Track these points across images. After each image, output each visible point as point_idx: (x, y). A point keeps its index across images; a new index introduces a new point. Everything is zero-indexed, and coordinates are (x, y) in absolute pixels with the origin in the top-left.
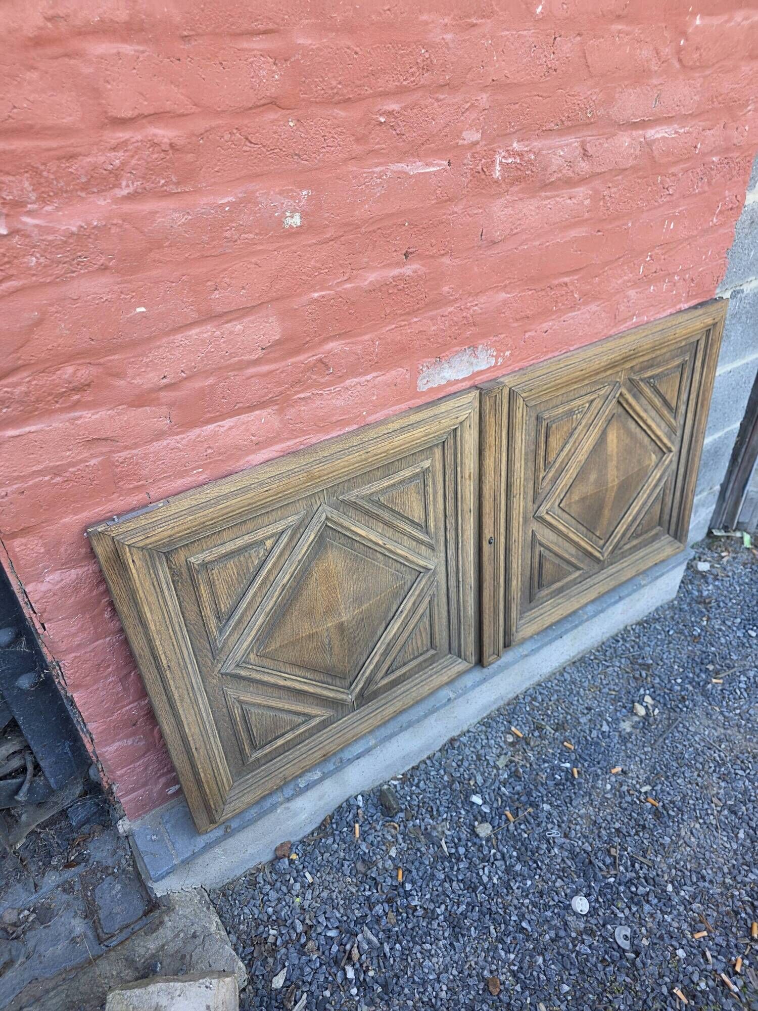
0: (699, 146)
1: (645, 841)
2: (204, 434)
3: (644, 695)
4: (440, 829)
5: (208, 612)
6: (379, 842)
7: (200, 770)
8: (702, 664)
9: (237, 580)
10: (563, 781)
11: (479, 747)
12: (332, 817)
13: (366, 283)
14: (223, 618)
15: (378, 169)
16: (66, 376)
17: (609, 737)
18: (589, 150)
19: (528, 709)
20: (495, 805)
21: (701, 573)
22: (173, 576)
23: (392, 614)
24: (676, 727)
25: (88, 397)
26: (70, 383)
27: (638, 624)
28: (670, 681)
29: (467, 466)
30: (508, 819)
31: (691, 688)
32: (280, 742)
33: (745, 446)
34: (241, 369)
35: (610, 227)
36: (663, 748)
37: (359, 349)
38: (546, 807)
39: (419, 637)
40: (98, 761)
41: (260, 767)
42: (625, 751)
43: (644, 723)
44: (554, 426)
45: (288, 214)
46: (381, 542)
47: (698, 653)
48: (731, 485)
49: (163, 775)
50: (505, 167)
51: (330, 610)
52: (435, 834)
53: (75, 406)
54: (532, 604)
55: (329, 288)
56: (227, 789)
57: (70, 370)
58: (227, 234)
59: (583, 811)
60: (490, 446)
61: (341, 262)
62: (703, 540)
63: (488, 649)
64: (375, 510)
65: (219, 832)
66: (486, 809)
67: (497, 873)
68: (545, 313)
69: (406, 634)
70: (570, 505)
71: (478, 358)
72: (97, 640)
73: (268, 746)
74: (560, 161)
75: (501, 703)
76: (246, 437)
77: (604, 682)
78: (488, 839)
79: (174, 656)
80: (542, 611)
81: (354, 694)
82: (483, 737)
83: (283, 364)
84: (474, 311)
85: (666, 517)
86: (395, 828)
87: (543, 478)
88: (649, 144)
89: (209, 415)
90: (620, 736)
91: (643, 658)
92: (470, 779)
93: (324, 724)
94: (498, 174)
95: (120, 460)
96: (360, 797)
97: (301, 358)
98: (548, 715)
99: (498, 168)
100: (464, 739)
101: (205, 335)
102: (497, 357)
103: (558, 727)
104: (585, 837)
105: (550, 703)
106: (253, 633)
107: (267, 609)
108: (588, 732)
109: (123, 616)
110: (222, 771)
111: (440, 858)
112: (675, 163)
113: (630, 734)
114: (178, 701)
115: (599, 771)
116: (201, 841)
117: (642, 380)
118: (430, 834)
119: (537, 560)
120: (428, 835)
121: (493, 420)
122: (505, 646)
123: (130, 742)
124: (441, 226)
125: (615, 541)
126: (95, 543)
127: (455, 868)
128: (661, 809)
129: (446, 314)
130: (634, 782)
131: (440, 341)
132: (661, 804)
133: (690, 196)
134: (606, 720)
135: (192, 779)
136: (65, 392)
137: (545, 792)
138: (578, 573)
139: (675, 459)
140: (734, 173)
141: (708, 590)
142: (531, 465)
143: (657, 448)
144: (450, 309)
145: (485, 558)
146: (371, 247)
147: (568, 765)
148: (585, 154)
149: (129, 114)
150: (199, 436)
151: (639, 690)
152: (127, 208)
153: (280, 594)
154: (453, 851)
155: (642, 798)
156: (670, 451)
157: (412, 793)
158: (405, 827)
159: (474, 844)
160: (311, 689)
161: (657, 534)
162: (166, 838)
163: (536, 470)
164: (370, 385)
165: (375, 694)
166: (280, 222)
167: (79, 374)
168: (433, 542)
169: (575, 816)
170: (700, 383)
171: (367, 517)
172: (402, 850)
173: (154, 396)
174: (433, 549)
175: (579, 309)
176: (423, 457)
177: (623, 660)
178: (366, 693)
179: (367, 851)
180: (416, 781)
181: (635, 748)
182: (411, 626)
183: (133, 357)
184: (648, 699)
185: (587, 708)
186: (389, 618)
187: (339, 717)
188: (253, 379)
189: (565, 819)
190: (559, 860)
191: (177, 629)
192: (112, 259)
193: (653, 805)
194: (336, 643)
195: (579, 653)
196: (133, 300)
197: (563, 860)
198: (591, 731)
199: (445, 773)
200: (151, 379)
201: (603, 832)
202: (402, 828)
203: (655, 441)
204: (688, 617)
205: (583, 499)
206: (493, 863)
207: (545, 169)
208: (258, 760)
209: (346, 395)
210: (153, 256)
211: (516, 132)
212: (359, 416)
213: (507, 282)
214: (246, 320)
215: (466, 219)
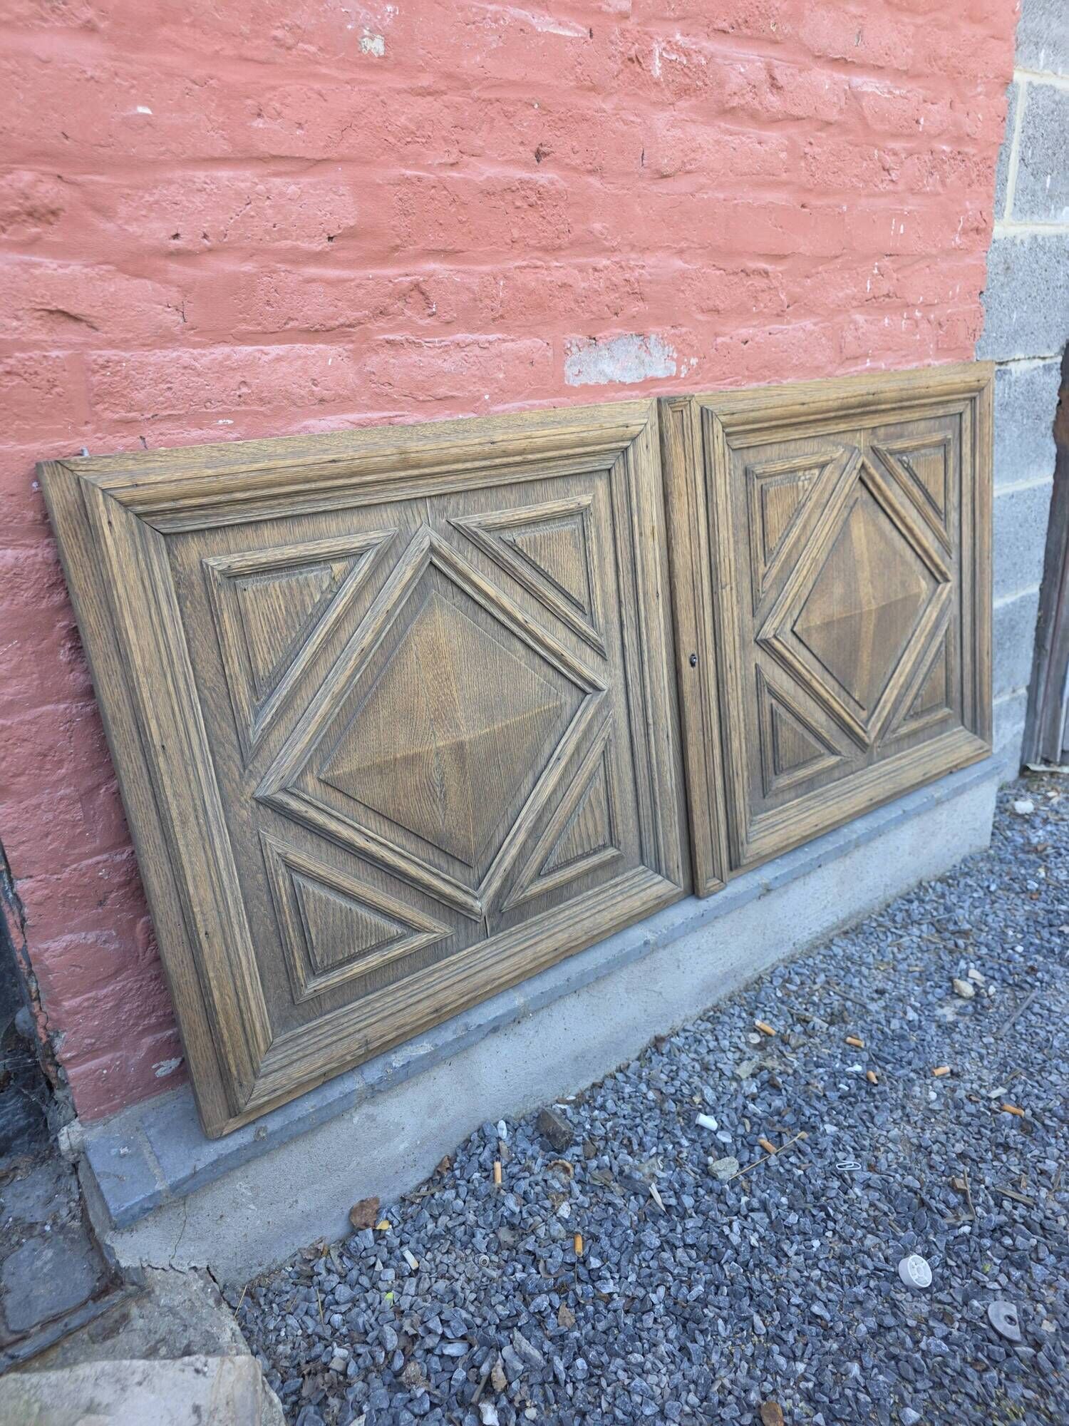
0: (922, 121)
1: (1012, 1168)
2: (235, 357)
3: (968, 969)
4: (646, 1171)
5: (235, 667)
6: (537, 1194)
7: (214, 983)
8: (1051, 926)
9: (286, 622)
10: (854, 1090)
11: (703, 1051)
12: (452, 1160)
13: (482, 178)
14: (261, 686)
15: (492, 8)
16: (21, 185)
17: (920, 1028)
18: (778, 77)
19: (779, 994)
20: (740, 1131)
21: (1022, 816)
22: (178, 584)
23: (543, 762)
24: (1028, 1008)
25: (53, 235)
26: (27, 198)
27: (941, 880)
28: (1004, 950)
29: (648, 515)
30: (766, 1151)
31: (1041, 959)
32: (358, 967)
33: (1052, 624)
34: (294, 262)
35: (819, 203)
36: (1013, 1037)
37: (474, 283)
38: (830, 1129)
39: (589, 815)
40: (31, 973)
41: (321, 1016)
42: (952, 1045)
43: (975, 1008)
44: (772, 490)
45: (366, 32)
46: (519, 616)
47: (1042, 913)
48: (1042, 689)
49: (148, 1030)
50: (668, 64)
51: (441, 716)
52: (637, 1175)
53: (30, 245)
54: (769, 801)
55: (428, 168)
56: (262, 1047)
57: (27, 177)
58: (279, 33)
59: (895, 1132)
60: (680, 495)
61: (444, 133)
62: (1015, 782)
63: (704, 867)
64: (508, 555)
65: (246, 1137)
66: (725, 1138)
67: (755, 1230)
68: (742, 312)
69: (568, 804)
70: (808, 630)
71: (651, 355)
72: (43, 703)
73: (337, 972)
74: (741, 80)
75: (733, 986)
76: (302, 383)
77: (900, 956)
78: (734, 1183)
79: (173, 733)
80: (784, 816)
81: (485, 900)
82: (709, 1037)
83: (361, 273)
84: (641, 275)
85: (955, 694)
86: (566, 1170)
87: (764, 576)
88: (855, 96)
89: (243, 327)
90: (939, 1026)
91: (956, 923)
92: (691, 1096)
93: (436, 952)
94: (658, 72)
95: (101, 361)
96: (502, 1124)
97: (389, 272)
98: (814, 1004)
100: (678, 1041)
101: (242, 185)
102: (679, 363)
103: (835, 1018)
104: (905, 1168)
105: (816, 987)
106: (312, 728)
107: (336, 689)
108: (884, 1023)
109: (88, 631)
110: (253, 1003)
111: (649, 1216)
112: (895, 136)
113: (955, 1024)
114: (177, 823)
115: (912, 1075)
116: (211, 1152)
117: (892, 453)
118: (629, 1177)
119: (768, 717)
120: (624, 1178)
121: (680, 450)
122: (731, 869)
123: (91, 937)
124: (585, 125)
125: (885, 713)
126: (47, 478)
127: (679, 1229)
128: (1032, 1120)
129: (600, 266)
130: (975, 1086)
131: (594, 309)
132: (1028, 1112)
133: (919, 192)
134: (913, 1006)
135: (197, 1005)
136: (18, 213)
137: (824, 1109)
138: (833, 760)
139: (955, 598)
140: (974, 176)
141: (1038, 836)
142: (743, 548)
143: (926, 572)
144: (605, 262)
145: (687, 687)
146: (485, 127)
147: (858, 1068)
148: (775, 86)
150: (228, 357)
151: (957, 964)
153: (357, 669)
154: (673, 1201)
155: (994, 1105)
156: (947, 580)
157: (593, 1120)
158: (584, 1169)
159: (710, 1191)
160: (412, 870)
161: (944, 721)
162: (146, 1150)
163: (752, 560)
164: (494, 350)
165: (522, 911)
166: (355, 42)
167: (42, 188)
168: (602, 641)
169: (882, 1140)
170: (974, 478)
171: (497, 570)
172: (581, 1207)
173: (160, 263)
174: (604, 659)
175: (789, 323)
176: (579, 489)
177: (924, 927)
178: (506, 905)
179: (517, 1210)
180: (600, 1100)
181: (968, 1040)
182: (575, 791)
183: (128, 186)
184: (974, 973)
185: (877, 991)
186: (540, 768)
187: (462, 946)
188: (314, 285)
189: (867, 1143)
190: (865, 1206)
191: (182, 685)
192: (104, 18)
193: (1014, 1115)
194: (453, 783)
195: (851, 917)
196: (133, 91)
197: (872, 1205)
198: (889, 1022)
199: (649, 1088)
200: (155, 231)
201: (937, 1158)
202: (578, 1170)
203: (923, 556)
204: (1014, 869)
205: (828, 625)
206: (746, 1217)
207: (721, 85)
208: (318, 998)
209: (457, 356)
210: (165, 31)
211: (678, 19)
212: (478, 399)
213: (684, 244)
214: (305, 180)
215: (619, 126)
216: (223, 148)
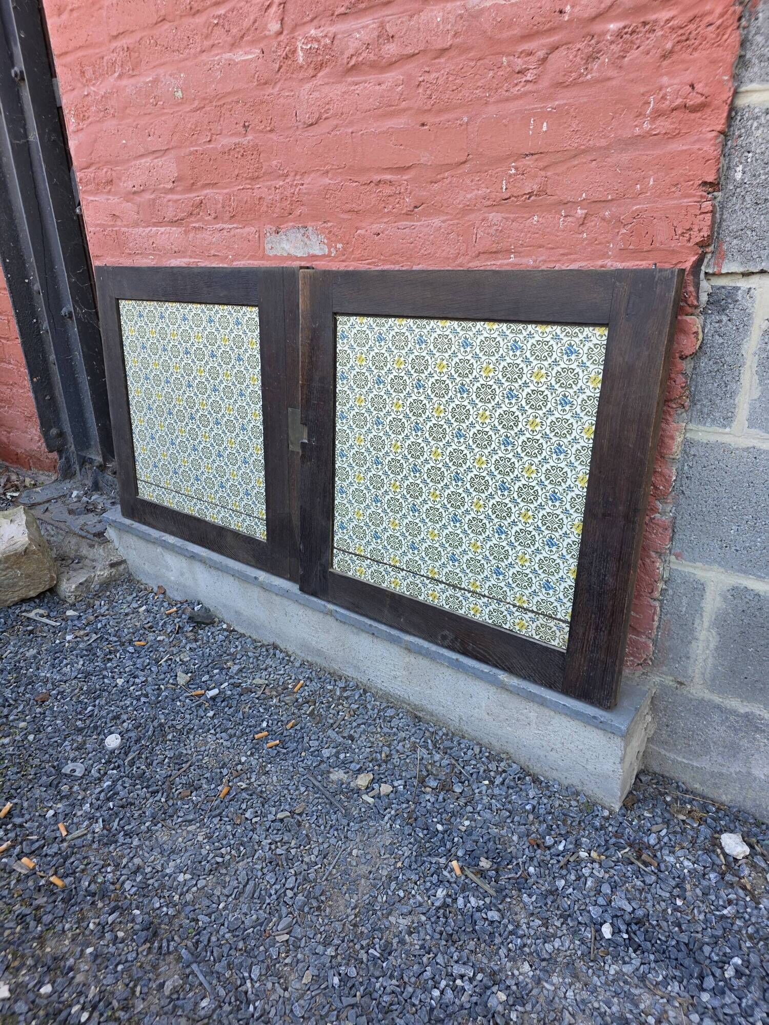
0: (567, 11)
13: (221, 146)
15: (217, 58)
17: (314, 756)
18: (388, 29)
25: (113, 189)
26: (106, 178)
30: (194, 692)
34: (165, 194)
35: (437, 120)
37: (221, 199)
38: (211, 714)
45: (175, 89)
50: (308, 52)
55: (199, 145)
57: (105, 170)
58: (151, 101)
68: (376, 212)
71: (310, 240)
74: (357, 44)
78: (175, 684)
83: (183, 196)
84: (301, 189)
86: (178, 631)
89: (154, 220)
94: (301, 59)
96: (200, 607)
99: (301, 53)
102: (329, 247)
124: (264, 105)
127: (147, 669)
129: (278, 186)
131: (277, 211)
133: (574, 84)
144: (281, 183)
146: (222, 119)
147: (266, 725)
148: (389, 36)
149: (115, 33)
152: (119, 83)
159: (169, 676)
164: (232, 233)
166: (173, 95)
173: (132, 196)
196: (122, 136)
198: (316, 740)
199: (240, 650)
200: (130, 185)
207: (342, 52)
209: (217, 235)
210: (128, 111)
211: (312, 20)
212: (227, 257)
213: (328, 167)
214: (163, 159)
215: (282, 100)
216: (142, 151)
